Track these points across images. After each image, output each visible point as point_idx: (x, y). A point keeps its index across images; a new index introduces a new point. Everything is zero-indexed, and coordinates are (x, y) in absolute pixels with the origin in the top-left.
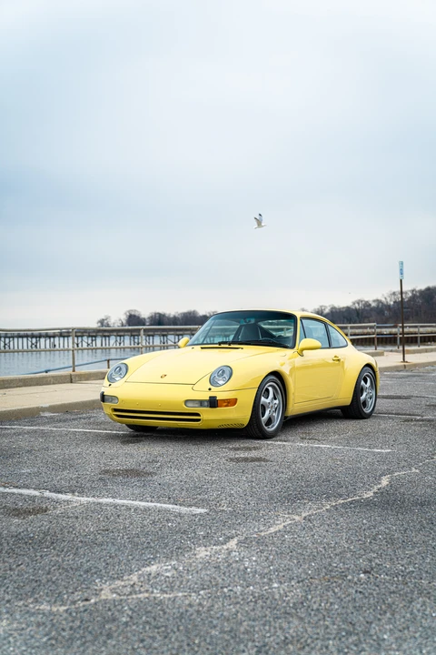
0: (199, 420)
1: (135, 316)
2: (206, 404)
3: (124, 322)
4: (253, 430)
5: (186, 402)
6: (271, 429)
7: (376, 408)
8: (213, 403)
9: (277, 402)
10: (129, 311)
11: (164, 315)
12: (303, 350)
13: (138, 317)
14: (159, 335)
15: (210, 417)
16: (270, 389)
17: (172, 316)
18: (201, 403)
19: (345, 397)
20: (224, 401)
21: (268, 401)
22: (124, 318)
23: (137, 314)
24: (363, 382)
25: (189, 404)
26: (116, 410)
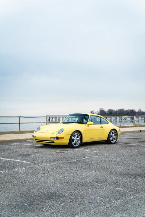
0: (54, 143)
1: (102, 110)
2: (56, 138)
3: (99, 112)
4: (70, 146)
5: (51, 138)
6: (76, 146)
7: (117, 141)
8: (57, 138)
9: (78, 138)
10: (100, 109)
11: (113, 110)
12: (88, 125)
13: (104, 111)
14: (109, 117)
15: (57, 142)
16: (76, 135)
17: (115, 110)
18: (54, 138)
19: (105, 138)
20: (61, 138)
21: (74, 138)
22: (99, 111)
23: (103, 110)
24: (111, 134)
25: (52, 138)
26: (36, 140)
